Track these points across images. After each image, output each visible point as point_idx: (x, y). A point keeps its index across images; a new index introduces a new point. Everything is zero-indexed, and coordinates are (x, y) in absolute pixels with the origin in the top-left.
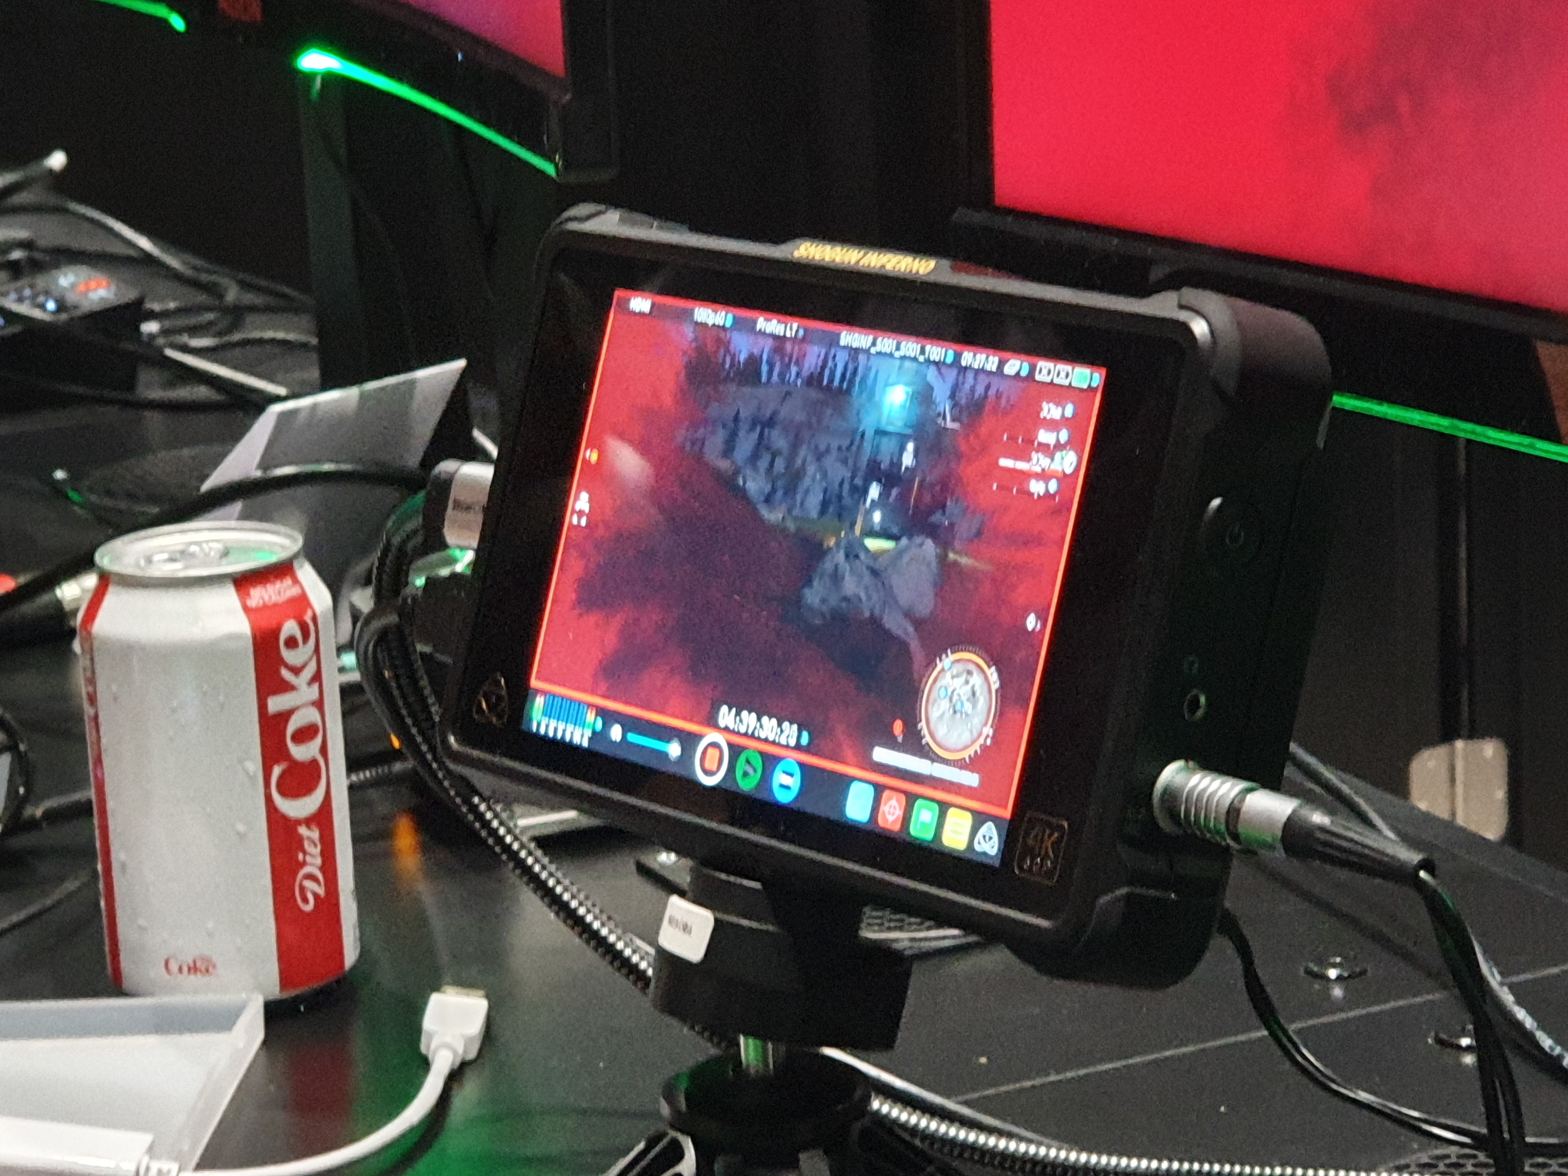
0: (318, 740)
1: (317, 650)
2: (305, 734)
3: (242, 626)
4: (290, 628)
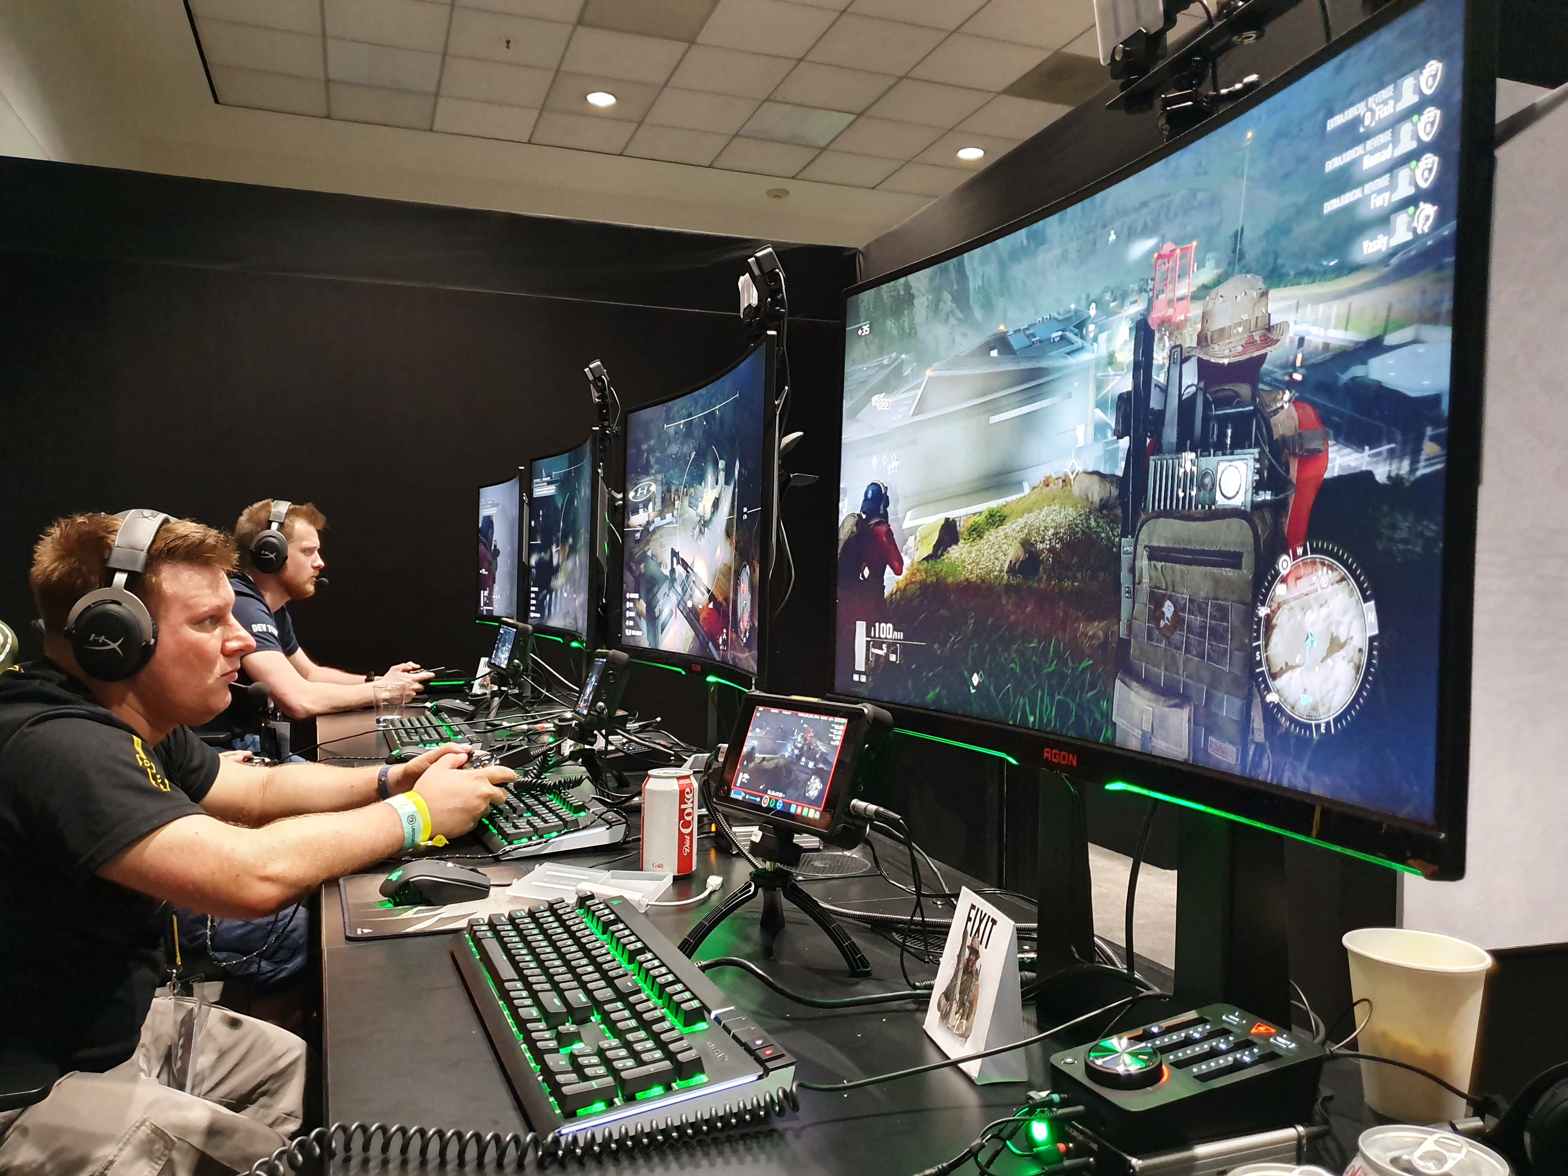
0: (692, 816)
1: (693, 796)
2: (689, 814)
3: (677, 788)
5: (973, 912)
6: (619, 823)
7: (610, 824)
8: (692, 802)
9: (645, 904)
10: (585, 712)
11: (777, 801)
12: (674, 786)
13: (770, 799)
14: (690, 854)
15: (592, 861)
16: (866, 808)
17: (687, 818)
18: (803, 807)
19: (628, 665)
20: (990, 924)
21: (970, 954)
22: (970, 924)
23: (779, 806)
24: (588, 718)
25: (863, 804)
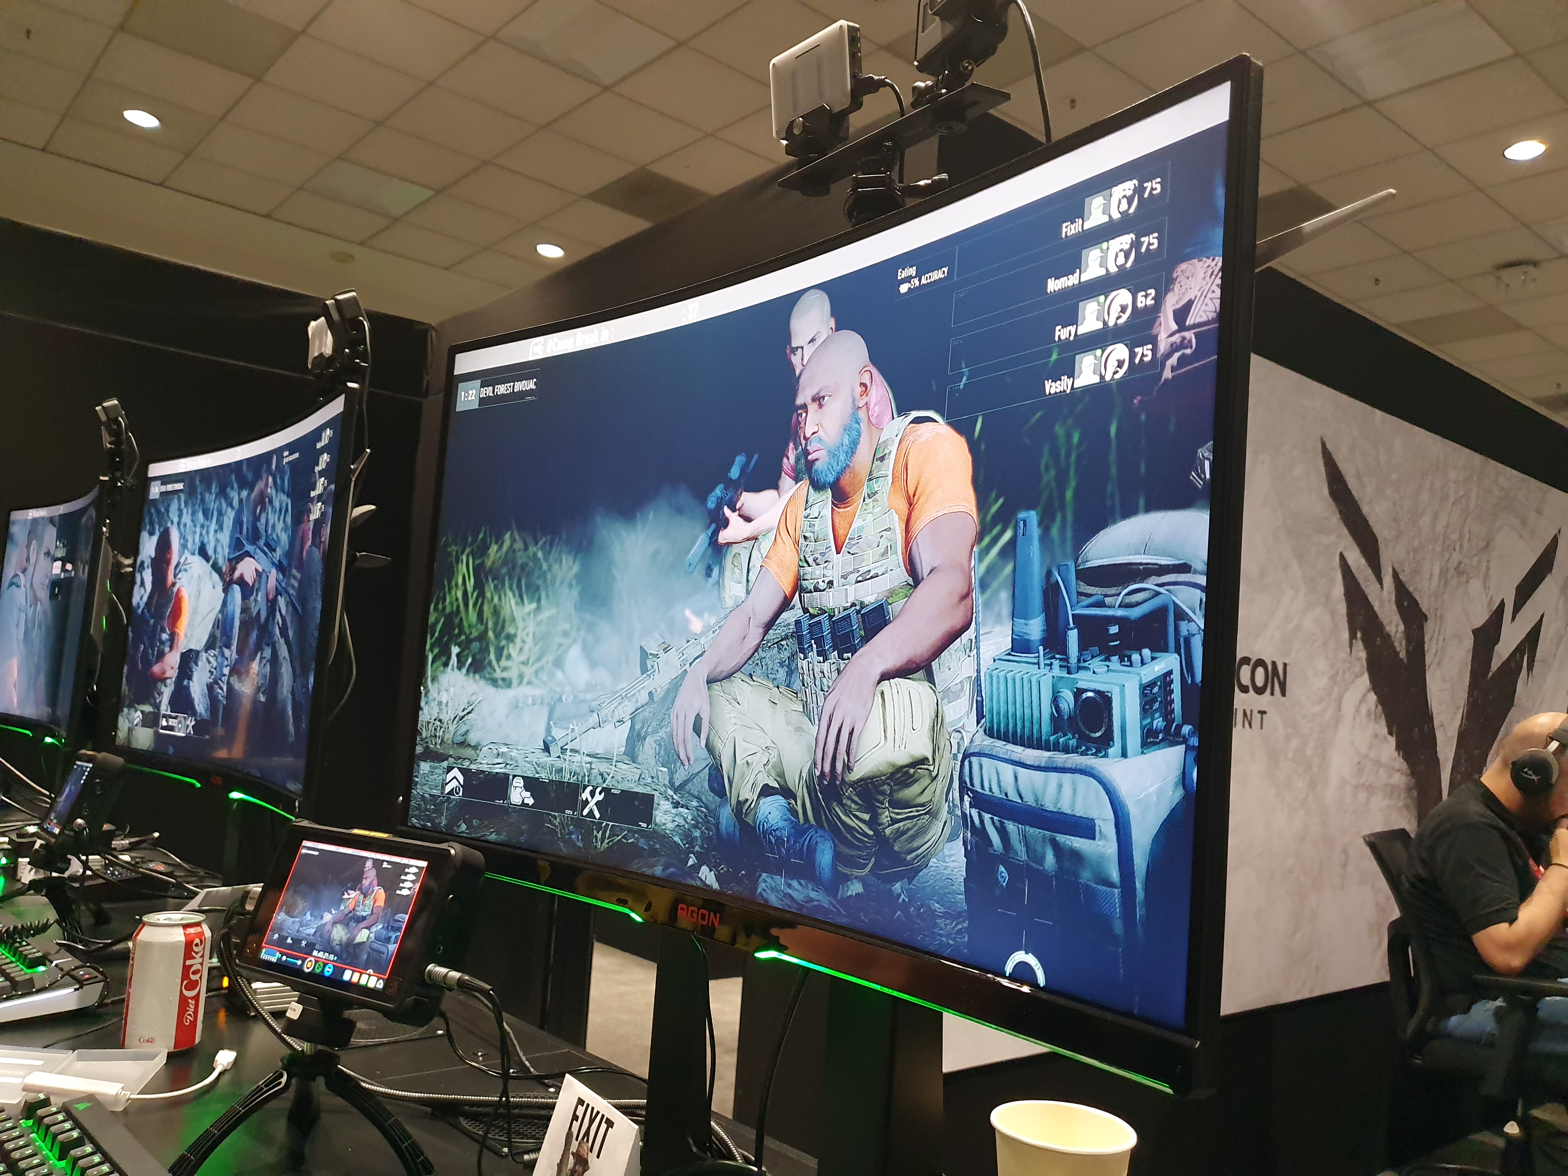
0: (199, 975)
1: (204, 948)
2: (195, 972)
3: (183, 939)
4: (197, 941)
5: (581, 1110)
6: (92, 980)
7: (81, 983)
8: (202, 956)
9: (124, 1099)
10: (57, 831)
11: (325, 965)
12: (178, 936)
13: (316, 962)
14: (194, 1024)
15: (50, 1035)
16: (446, 975)
17: (193, 977)
18: (361, 974)
19: (122, 772)
20: (604, 1126)
21: (575, 1165)
22: (576, 1125)
23: (328, 971)
24: (60, 839)
25: (442, 970)
